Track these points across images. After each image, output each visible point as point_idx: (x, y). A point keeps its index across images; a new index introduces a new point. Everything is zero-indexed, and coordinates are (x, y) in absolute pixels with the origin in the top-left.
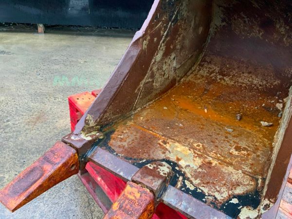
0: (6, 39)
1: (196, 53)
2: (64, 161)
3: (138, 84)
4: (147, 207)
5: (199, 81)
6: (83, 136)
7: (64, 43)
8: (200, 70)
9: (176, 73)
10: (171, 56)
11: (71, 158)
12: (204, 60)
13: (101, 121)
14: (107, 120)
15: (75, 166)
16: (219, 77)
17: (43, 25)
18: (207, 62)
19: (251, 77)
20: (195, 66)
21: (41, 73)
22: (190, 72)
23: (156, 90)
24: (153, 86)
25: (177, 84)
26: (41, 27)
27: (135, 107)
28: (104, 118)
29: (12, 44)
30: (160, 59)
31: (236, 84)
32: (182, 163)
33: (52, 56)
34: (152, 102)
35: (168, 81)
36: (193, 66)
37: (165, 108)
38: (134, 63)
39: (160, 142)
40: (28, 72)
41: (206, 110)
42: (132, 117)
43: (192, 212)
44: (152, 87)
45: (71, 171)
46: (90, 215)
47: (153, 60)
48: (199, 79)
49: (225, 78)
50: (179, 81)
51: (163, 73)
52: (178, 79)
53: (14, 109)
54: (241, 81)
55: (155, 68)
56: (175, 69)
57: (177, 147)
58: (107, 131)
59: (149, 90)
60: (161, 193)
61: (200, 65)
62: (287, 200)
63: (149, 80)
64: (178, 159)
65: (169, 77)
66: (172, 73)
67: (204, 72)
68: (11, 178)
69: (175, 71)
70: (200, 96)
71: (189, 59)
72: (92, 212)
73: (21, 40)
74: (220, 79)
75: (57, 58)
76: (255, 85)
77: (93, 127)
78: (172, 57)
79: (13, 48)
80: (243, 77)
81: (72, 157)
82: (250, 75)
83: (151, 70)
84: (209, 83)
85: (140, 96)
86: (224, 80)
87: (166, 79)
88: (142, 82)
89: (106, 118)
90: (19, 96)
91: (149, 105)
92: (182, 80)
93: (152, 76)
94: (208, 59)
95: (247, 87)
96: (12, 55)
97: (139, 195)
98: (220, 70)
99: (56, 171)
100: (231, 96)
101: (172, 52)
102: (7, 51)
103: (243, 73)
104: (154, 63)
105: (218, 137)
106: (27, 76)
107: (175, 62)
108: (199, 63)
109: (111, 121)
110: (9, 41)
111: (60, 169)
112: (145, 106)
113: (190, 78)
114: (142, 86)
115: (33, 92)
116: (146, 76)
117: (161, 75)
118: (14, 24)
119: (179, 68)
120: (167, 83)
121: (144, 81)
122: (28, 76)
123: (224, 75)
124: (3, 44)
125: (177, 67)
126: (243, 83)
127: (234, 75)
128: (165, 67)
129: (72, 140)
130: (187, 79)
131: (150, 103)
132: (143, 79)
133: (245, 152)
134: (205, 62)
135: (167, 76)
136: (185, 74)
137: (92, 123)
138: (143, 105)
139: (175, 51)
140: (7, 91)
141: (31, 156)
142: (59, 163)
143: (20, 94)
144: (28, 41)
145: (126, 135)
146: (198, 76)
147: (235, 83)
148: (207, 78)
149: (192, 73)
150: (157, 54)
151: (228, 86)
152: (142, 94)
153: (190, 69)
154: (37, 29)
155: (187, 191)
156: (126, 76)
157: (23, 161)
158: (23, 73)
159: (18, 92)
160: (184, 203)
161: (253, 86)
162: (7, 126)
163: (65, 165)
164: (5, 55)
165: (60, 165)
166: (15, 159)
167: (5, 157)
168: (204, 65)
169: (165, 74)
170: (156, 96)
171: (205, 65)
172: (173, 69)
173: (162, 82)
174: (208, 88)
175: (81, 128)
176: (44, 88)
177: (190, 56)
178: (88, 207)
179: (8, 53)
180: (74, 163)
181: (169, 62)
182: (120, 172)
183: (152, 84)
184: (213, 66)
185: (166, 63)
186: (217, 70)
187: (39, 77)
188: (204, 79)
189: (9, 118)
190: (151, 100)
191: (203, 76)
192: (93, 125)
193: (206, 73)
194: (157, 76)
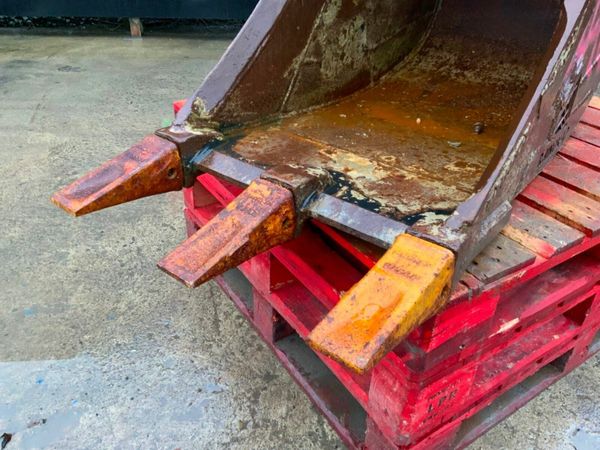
0: (73, 47)
1: (410, 27)
2: (157, 157)
3: (290, 61)
4: (280, 208)
5: (416, 79)
6: (188, 129)
7: (178, 52)
8: (420, 61)
9: (369, 59)
10: (355, 20)
11: (167, 156)
12: (429, 45)
13: (221, 114)
14: (232, 116)
15: (176, 173)
16: (454, 71)
17: (141, 19)
18: (436, 47)
19: (516, 68)
20: (411, 55)
21: (134, 100)
22: (401, 64)
23: (328, 83)
24: (320, 74)
25: (372, 84)
26: (136, 25)
27: (285, 107)
28: (226, 109)
29: (83, 55)
30: (332, 20)
31: (486, 81)
32: (353, 174)
33: (156, 73)
34: (318, 107)
35: (351, 72)
36: (408, 54)
37: (342, 115)
38: (278, 18)
39: (322, 151)
40: (112, 99)
41: (418, 120)
42: (279, 123)
43: (354, 224)
44: (317, 77)
45: (170, 182)
46: (212, 309)
47: (318, 21)
48: (417, 76)
49: (466, 73)
50: (377, 79)
51: (340, 52)
52: (374, 73)
53: (86, 156)
54: (497, 77)
55: (322, 38)
56: (366, 51)
57: (349, 157)
58: (233, 136)
59: (311, 79)
60: (307, 200)
61: (421, 53)
62: (537, 235)
63: (312, 59)
64: (347, 170)
65: (352, 63)
66: (360, 56)
67: (428, 64)
68: (78, 254)
69: (366, 54)
70: (413, 102)
71: (395, 37)
72: (216, 306)
73: (99, 48)
74: (456, 75)
75: (164, 77)
76: (522, 82)
77: (206, 120)
78: (359, 22)
79: (84, 61)
80: (501, 70)
81: (169, 154)
82: (515, 66)
83: (315, 38)
84: (433, 82)
85: (293, 87)
86: (464, 76)
87: (348, 66)
88: (297, 58)
89: (229, 111)
90: (94, 136)
91: (314, 110)
92: (384, 77)
93: (318, 52)
94: (437, 42)
95: (507, 86)
96: (82, 73)
97: (269, 193)
98: (459, 59)
99: (145, 170)
100: (472, 101)
101: (357, 14)
102: (73, 66)
103: (501, 63)
104: (319, 27)
105: (429, 151)
106: (108, 106)
107: (364, 34)
108: (418, 50)
109: (238, 119)
110: (77, 50)
111: (150, 169)
112: (304, 110)
113: (400, 74)
114: (297, 66)
115: (119, 130)
116: (305, 50)
117: (336, 54)
118: (87, 22)
119: (374, 50)
120: (350, 75)
121: (300, 58)
122: (112, 105)
123: (466, 68)
124: (67, 54)
125: (370, 47)
126: (499, 80)
127: (484, 67)
128: (343, 40)
129: (171, 133)
130: (394, 77)
131: (314, 107)
132: (298, 53)
133: (474, 169)
134: (431, 47)
135: (350, 60)
136: (391, 67)
137: (205, 113)
138: (301, 107)
139: (364, 12)
140: (73, 128)
141: (115, 225)
142: (148, 160)
143: (96, 133)
144: (111, 50)
145: (263, 141)
146: (415, 71)
147: (483, 80)
148: (432, 73)
149: (405, 67)
150: (326, 11)
151: (470, 85)
152: (297, 84)
153: (401, 59)
154: (129, 30)
155: (352, 200)
156: (264, 38)
157: (99, 231)
158: (102, 102)
159: (93, 130)
160: (343, 214)
161: (518, 83)
162: (73, 180)
163: (158, 164)
164: (70, 73)
165: (150, 163)
166: (87, 228)
167: (69, 225)
168: (428, 52)
169: (344, 54)
170: (328, 96)
171: (431, 53)
172: (360, 48)
173: (339, 70)
174: (431, 90)
175: (186, 117)
176: (140, 124)
177: (398, 30)
178: (209, 298)
179: (76, 70)
180: (173, 166)
181: (351, 33)
182: (246, 180)
183: (318, 70)
184: (445, 53)
185: (345, 32)
186: (453, 59)
187: (131, 107)
188: (424, 76)
189: (76, 169)
190: (318, 103)
191: (424, 72)
192: (207, 117)
193: (430, 66)
194: (328, 54)
